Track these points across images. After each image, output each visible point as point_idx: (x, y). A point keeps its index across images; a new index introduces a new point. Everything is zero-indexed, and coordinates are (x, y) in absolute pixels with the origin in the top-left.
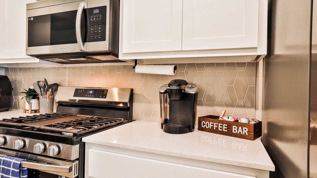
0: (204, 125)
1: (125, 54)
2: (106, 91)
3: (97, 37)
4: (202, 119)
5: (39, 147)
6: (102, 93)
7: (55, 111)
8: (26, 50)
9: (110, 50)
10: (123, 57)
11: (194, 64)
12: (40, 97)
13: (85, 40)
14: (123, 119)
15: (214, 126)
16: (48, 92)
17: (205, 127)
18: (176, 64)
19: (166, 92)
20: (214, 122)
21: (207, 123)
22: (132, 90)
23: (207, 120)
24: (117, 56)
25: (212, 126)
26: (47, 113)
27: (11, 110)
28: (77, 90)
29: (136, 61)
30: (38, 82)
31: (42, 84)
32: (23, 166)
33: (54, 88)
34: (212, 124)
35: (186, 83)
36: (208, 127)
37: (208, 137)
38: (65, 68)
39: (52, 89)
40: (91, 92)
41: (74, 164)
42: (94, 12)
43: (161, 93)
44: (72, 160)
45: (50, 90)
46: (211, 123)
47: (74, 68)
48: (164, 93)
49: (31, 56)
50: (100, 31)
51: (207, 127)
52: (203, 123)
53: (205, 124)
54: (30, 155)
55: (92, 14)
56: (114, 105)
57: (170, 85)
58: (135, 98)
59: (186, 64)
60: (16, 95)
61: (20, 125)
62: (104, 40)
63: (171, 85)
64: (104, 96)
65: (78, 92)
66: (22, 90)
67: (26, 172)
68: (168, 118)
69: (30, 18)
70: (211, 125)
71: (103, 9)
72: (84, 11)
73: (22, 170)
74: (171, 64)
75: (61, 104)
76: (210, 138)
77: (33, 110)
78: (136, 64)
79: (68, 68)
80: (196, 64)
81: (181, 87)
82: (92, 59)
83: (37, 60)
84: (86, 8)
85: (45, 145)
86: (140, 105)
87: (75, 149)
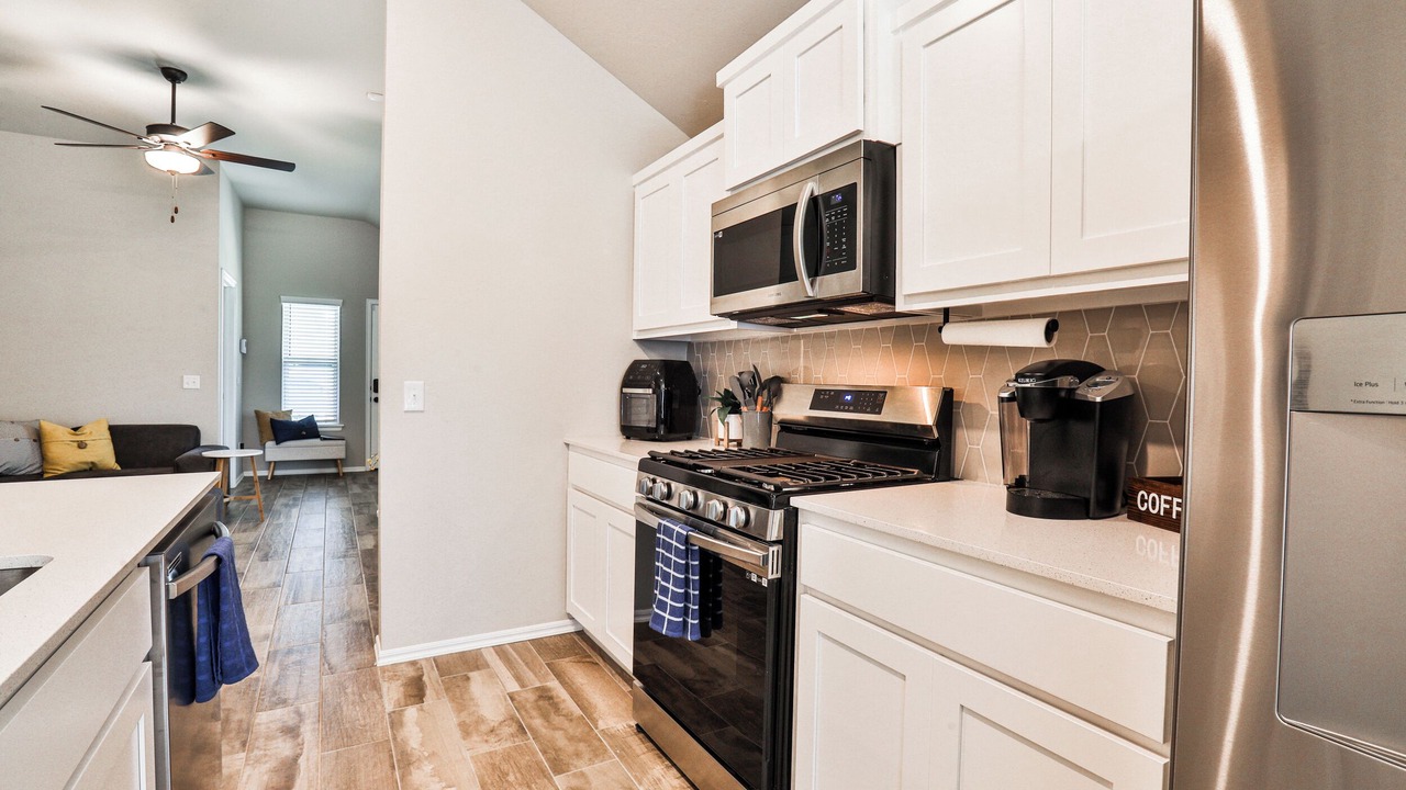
0: (1143, 501)
1: (909, 295)
2: (881, 395)
3: (839, 262)
4: (1139, 485)
5: (714, 506)
6: (872, 399)
7: (773, 445)
8: (711, 304)
9: (868, 290)
10: (905, 303)
11: (1138, 307)
12: (744, 409)
13: (814, 272)
14: (916, 471)
15: (1171, 508)
16: (760, 398)
17: (1148, 508)
18: (1055, 313)
19: (1011, 399)
20: (1173, 496)
21: (1154, 498)
22: (948, 393)
23: (1152, 486)
24: (892, 302)
25: (1168, 506)
26: (755, 447)
27: (697, 439)
28: (818, 393)
29: (946, 311)
30: (740, 374)
31: (746, 378)
32: (692, 541)
33: (773, 388)
34: (1166, 502)
36: (1155, 512)
37: (1155, 542)
38: (797, 337)
39: (769, 391)
40: (849, 398)
41: (771, 549)
42: (833, 203)
43: (1002, 400)
44: (768, 539)
45: (765, 392)
46: (1163, 497)
47: (816, 336)
48: (1010, 400)
49: (721, 315)
50: (844, 247)
51: (1154, 509)
52: (1143, 496)
53: (1147, 501)
54: (706, 524)
55: (828, 206)
56: (915, 433)
57: (1020, 376)
58: (962, 416)
59: (1110, 309)
60: (706, 404)
61: (692, 462)
62: (855, 266)
63: (1025, 377)
64: (877, 409)
65: (823, 398)
66: (716, 395)
67: (697, 556)
68: (1025, 472)
69: (716, 233)
70: (1163, 505)
71: (850, 192)
72: (813, 200)
73: (692, 550)
74: (1036, 316)
75: (788, 427)
76: (1161, 548)
77: (734, 441)
78: (946, 320)
79: (804, 336)
80: (1146, 306)
81: (1055, 382)
82: (843, 313)
83: (734, 324)
84: (816, 194)
85: (726, 506)
86: (974, 434)
87: (776, 518)
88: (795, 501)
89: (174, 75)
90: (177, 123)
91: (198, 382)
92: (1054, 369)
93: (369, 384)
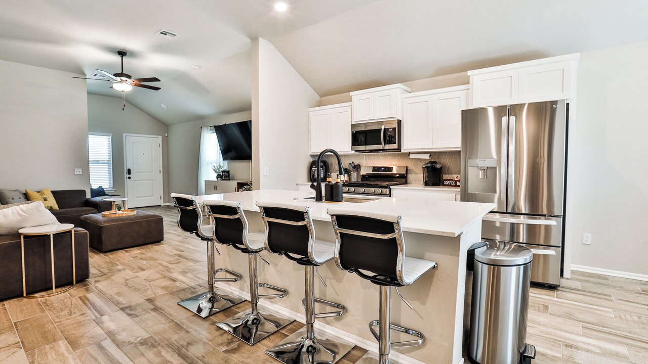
1: (404, 149)
2: (391, 168)
3: (392, 142)
8: (351, 148)
9: (397, 148)
12: (352, 172)
13: (385, 144)
18: (431, 153)
19: (425, 167)
22: (407, 167)
23: (447, 181)
24: (400, 151)
25: (450, 183)
29: (410, 152)
31: (351, 165)
33: (359, 167)
35: (436, 163)
38: (363, 155)
40: (383, 169)
42: (390, 130)
43: (423, 168)
47: (369, 155)
49: (353, 150)
50: (393, 139)
57: (427, 164)
58: (409, 171)
62: (395, 143)
64: (390, 171)
65: (375, 169)
69: (353, 131)
71: (394, 129)
72: (384, 129)
74: (427, 154)
75: (363, 176)
83: (355, 153)
84: (386, 128)
85: (375, 190)
86: (411, 175)
87: (388, 190)
88: (391, 187)
89: (122, 53)
90: (124, 73)
91: (81, 171)
92: (431, 163)
93: (126, 171)
